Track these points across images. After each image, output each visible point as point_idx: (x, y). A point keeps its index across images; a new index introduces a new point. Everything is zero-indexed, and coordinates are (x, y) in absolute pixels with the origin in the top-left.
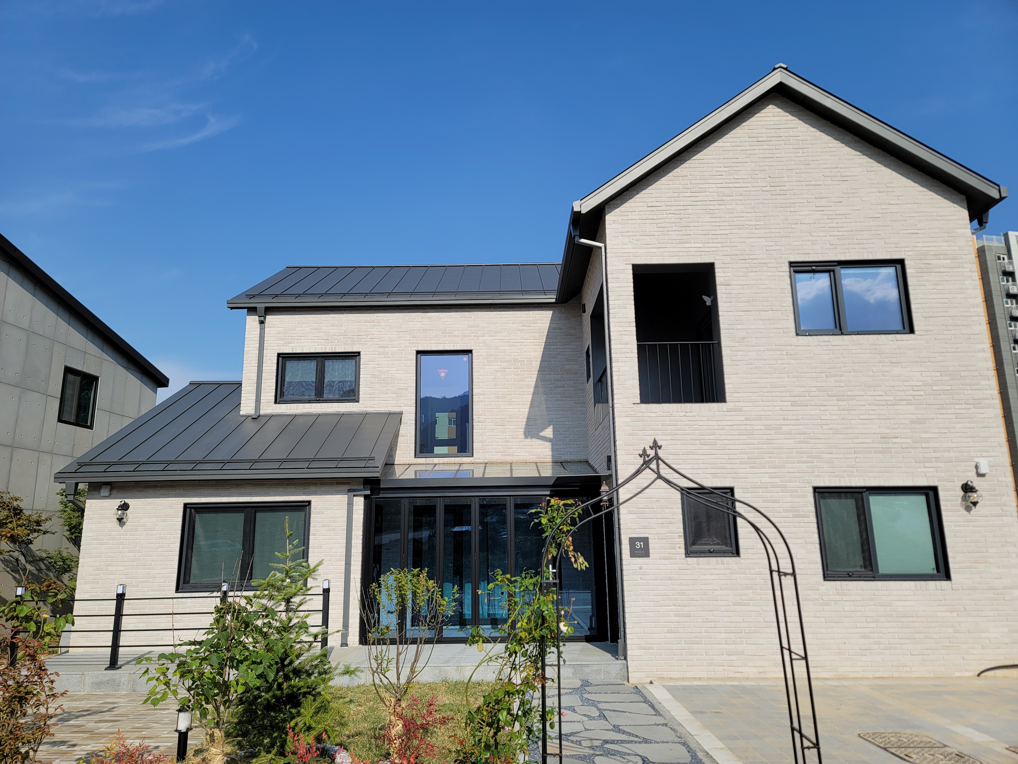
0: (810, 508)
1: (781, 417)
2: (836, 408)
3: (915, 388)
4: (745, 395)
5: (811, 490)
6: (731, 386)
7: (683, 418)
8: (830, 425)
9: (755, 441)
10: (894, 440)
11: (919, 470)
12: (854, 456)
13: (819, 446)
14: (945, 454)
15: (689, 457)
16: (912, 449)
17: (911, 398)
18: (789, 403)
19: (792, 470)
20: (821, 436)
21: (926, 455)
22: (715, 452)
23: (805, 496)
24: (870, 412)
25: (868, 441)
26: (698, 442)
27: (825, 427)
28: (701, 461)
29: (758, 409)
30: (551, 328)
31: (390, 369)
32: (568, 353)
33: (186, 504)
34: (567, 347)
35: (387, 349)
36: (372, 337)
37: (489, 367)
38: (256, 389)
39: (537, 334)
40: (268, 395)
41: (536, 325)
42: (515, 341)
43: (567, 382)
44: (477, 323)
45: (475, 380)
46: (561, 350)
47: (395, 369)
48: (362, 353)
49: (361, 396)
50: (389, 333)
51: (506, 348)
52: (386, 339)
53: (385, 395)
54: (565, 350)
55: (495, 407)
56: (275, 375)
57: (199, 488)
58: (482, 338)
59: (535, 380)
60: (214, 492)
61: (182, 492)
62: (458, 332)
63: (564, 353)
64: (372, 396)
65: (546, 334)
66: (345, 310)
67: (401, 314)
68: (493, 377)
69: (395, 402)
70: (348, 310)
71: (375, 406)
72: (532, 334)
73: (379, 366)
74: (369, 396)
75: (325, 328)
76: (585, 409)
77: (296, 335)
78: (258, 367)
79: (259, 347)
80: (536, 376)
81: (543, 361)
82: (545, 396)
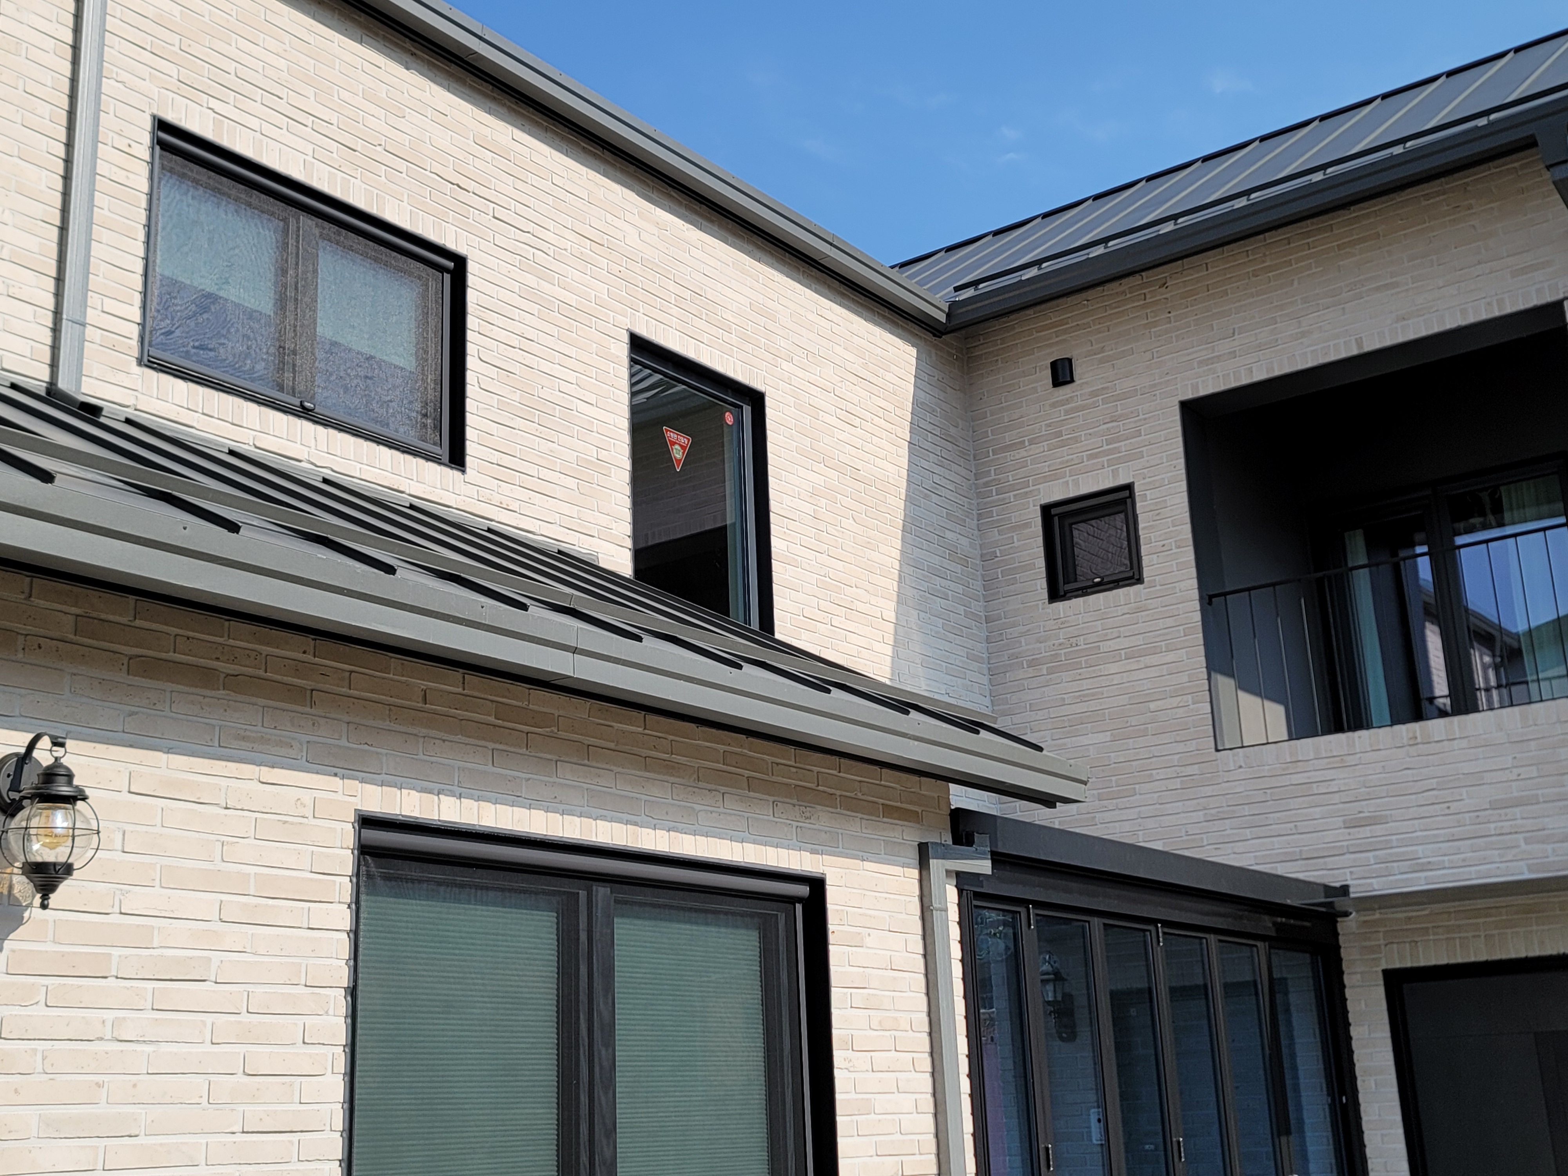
30: (916, 402)
31: (557, 371)
32: (949, 494)
33: (366, 821)
34: (947, 474)
35: (545, 286)
36: (501, 213)
37: (802, 472)
38: (55, 255)
39: (890, 407)
40: (110, 305)
41: (889, 376)
42: (850, 407)
43: (953, 585)
44: (770, 303)
45: (774, 505)
46: (937, 479)
47: (572, 377)
48: (471, 267)
49: (471, 448)
50: (551, 225)
51: (833, 420)
52: (544, 246)
53: (545, 473)
54: (943, 482)
55: (819, 616)
56: (143, 219)
57: (424, 731)
58: (785, 365)
59: (897, 554)
60: (490, 768)
61: (344, 742)
62: (728, 315)
63: (943, 491)
64: (506, 460)
65: (909, 417)
66: (413, 54)
67: (583, 170)
68: (809, 508)
69: (573, 511)
70: (423, 60)
71: (514, 506)
72: (883, 404)
73: (526, 345)
74: (496, 457)
75: (345, 95)
76: (985, 680)
77: (231, 66)
78: (69, 145)
79: (76, 48)
80: (898, 544)
81: (910, 500)
82: (915, 613)
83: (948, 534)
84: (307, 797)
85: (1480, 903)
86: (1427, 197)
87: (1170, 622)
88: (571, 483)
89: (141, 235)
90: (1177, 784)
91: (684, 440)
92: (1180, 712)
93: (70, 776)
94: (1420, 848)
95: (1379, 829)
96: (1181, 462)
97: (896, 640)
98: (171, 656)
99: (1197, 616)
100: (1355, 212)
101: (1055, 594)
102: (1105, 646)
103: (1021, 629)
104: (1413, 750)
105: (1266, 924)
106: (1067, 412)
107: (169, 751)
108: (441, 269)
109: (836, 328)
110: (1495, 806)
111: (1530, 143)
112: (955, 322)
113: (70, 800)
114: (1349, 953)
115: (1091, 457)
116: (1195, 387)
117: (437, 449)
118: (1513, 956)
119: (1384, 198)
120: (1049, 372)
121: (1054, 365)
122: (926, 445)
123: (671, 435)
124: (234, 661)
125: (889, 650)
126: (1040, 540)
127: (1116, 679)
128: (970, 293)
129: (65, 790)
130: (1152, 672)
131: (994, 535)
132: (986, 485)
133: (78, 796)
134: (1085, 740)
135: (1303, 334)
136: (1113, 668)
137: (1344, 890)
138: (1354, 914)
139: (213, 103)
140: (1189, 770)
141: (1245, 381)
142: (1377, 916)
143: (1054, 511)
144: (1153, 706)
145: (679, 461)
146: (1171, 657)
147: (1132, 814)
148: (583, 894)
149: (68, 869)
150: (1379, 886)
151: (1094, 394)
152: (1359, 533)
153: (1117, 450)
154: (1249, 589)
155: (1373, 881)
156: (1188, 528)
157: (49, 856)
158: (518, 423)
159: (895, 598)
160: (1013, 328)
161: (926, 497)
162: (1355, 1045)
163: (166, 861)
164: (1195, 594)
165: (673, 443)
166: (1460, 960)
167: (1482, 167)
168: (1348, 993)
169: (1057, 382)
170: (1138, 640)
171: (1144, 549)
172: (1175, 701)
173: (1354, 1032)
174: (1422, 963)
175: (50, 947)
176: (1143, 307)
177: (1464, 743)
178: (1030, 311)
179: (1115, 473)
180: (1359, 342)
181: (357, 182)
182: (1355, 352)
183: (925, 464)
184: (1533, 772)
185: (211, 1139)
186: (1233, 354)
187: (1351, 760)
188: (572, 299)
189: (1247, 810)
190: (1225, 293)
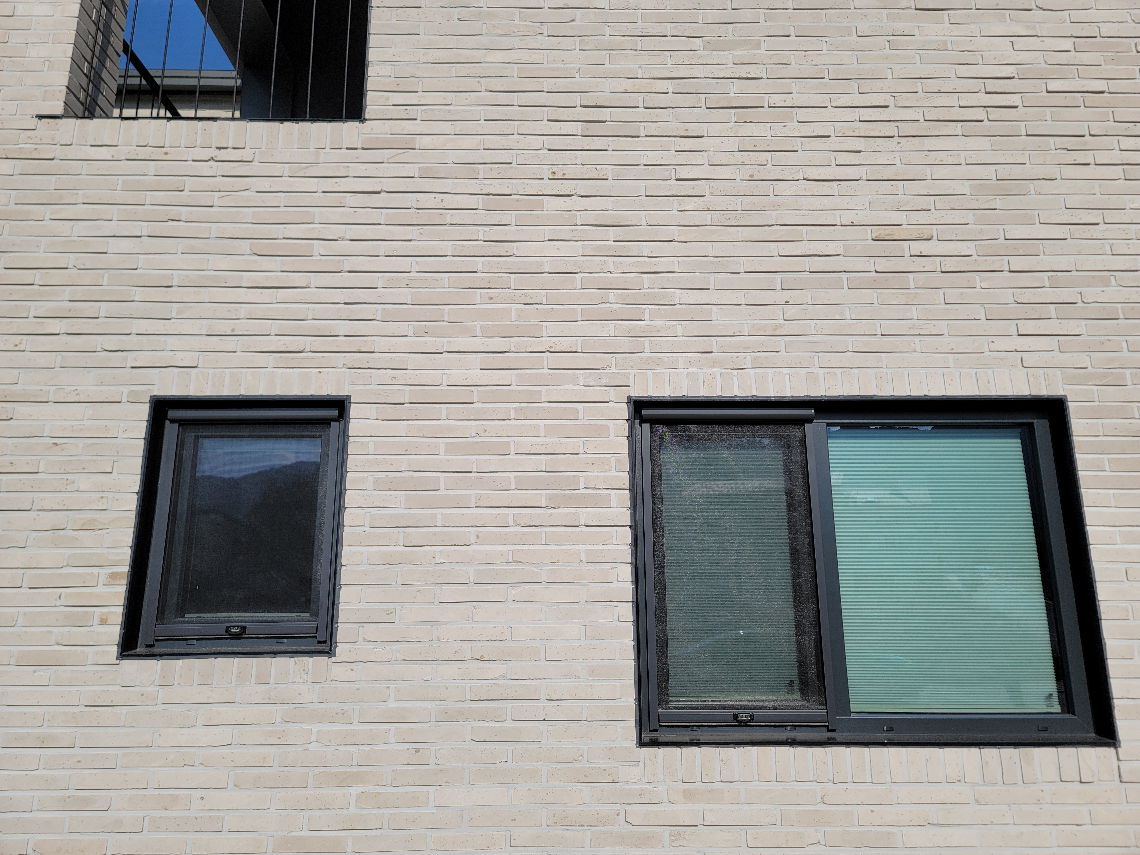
0: (613, 473)
1: (546, 173)
2: (732, 144)
3: (993, 85)
4: (430, 98)
5: (623, 411)
6: (387, 70)
7: (205, 168)
8: (708, 198)
9: (448, 247)
10: (917, 247)
11: (1001, 344)
12: (781, 296)
13: (663, 264)
14: (1091, 293)
15: (205, 294)
16: (977, 276)
17: (979, 114)
18: (576, 128)
19: (564, 344)
20: (675, 233)
21: (1027, 296)
22: (299, 279)
23: (601, 432)
24: (843, 158)
25: (831, 248)
26: (245, 246)
27: (690, 204)
28: (243, 311)
29: (468, 142)
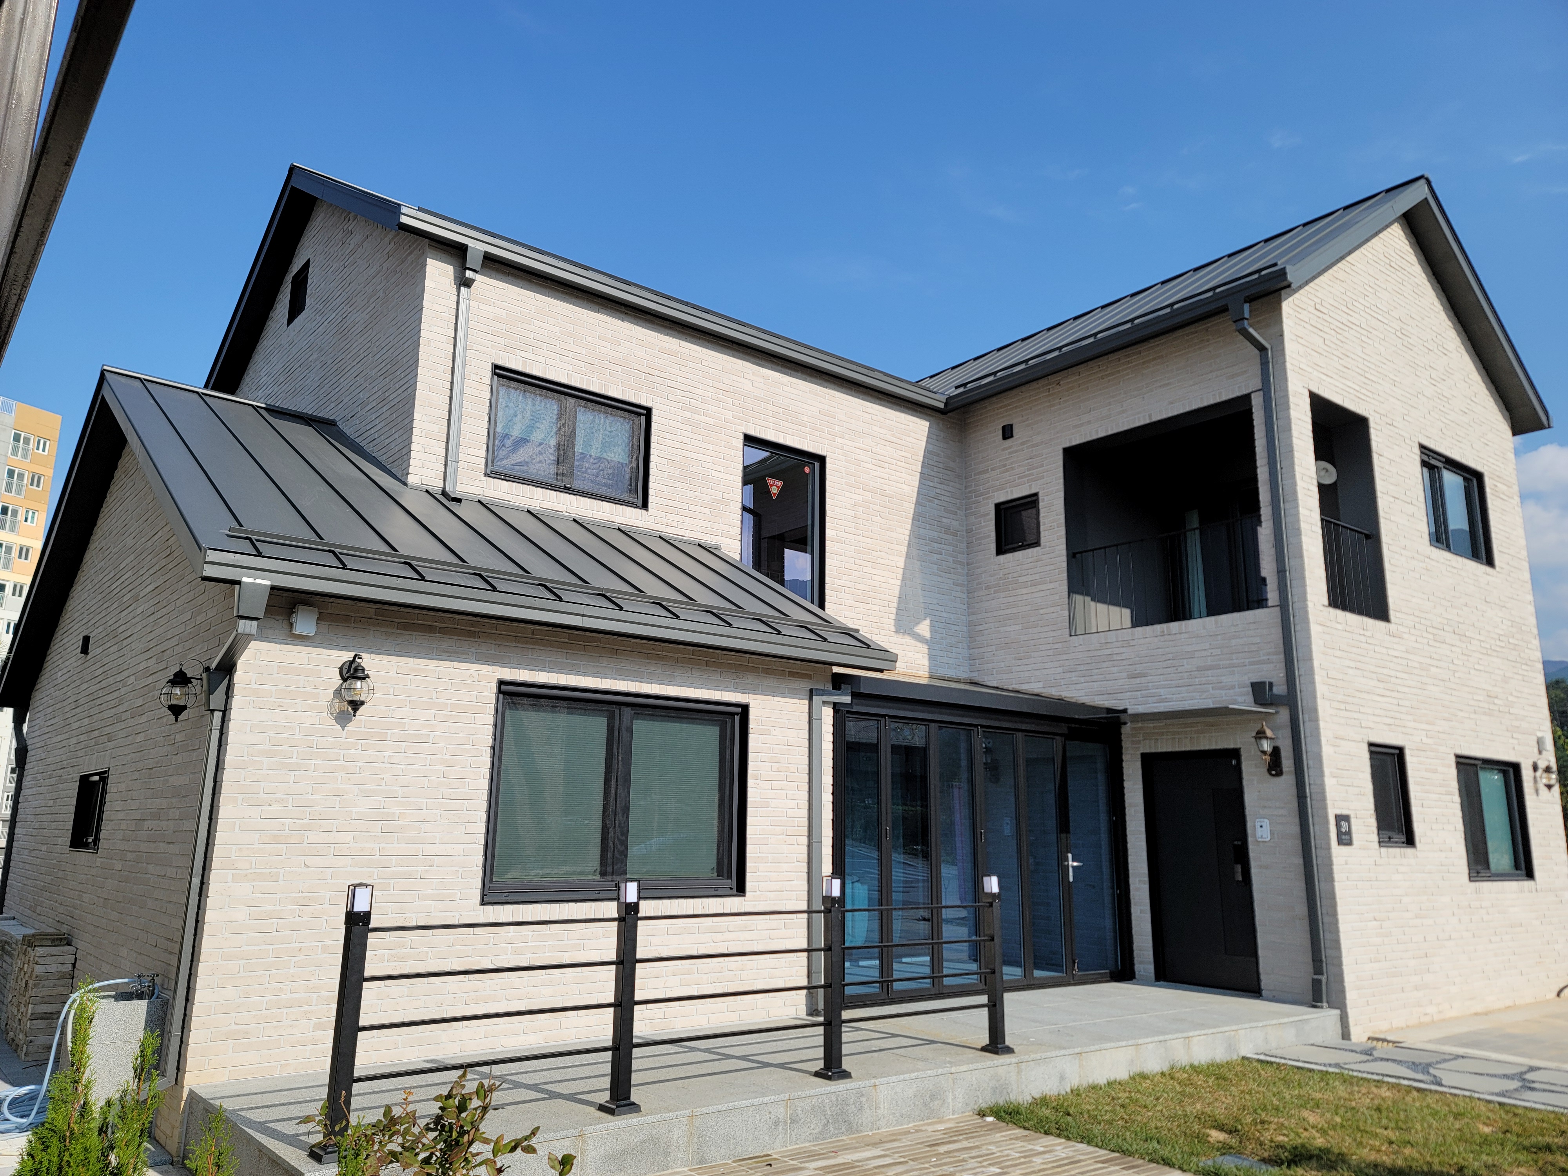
1: (1428, 654)
2: (1460, 651)
5: (1453, 759)
9: (1414, 684)
16: (1504, 714)
19: (1440, 729)
23: (1450, 766)
30: (927, 451)
31: (701, 457)
32: (946, 499)
33: (501, 683)
34: (946, 488)
35: (696, 417)
36: (672, 384)
37: (847, 494)
38: (446, 432)
39: (909, 455)
40: (471, 451)
41: (908, 439)
42: (881, 458)
43: (945, 547)
44: (832, 409)
45: (828, 512)
46: (938, 491)
47: (709, 459)
48: (654, 412)
49: (651, 499)
50: (700, 386)
51: (870, 466)
52: (696, 397)
53: (692, 507)
54: (943, 492)
55: (855, 567)
56: (487, 411)
57: (531, 646)
58: (840, 440)
59: (908, 533)
60: (565, 660)
61: (493, 652)
62: (805, 418)
63: (943, 498)
64: (670, 503)
65: (921, 459)
66: (626, 314)
67: (720, 356)
68: (852, 513)
69: (708, 524)
70: (631, 315)
71: (675, 524)
72: (904, 454)
73: (684, 446)
74: (665, 502)
75: (589, 339)
76: (965, 596)
77: (531, 335)
78: (452, 383)
79: (455, 338)
80: (909, 527)
81: (918, 503)
82: (919, 563)
83: (944, 520)
84: (475, 674)
85: (1189, 720)
86: (1188, 335)
87: (1052, 567)
88: (707, 511)
89: (486, 419)
90: (1050, 653)
91: (779, 483)
92: (1054, 615)
93: (363, 670)
94: (1162, 690)
95: (1143, 680)
96: (1061, 481)
97: (903, 577)
98: (416, 621)
99: (1065, 564)
100: (1152, 343)
101: (1000, 551)
102: (1021, 579)
103: (983, 569)
104: (1162, 639)
105: (1064, 729)
106: (1010, 453)
107: (414, 657)
108: (640, 415)
109: (874, 418)
110: (1200, 669)
111: (1224, 310)
112: (950, 407)
113: (364, 678)
114: (1126, 744)
115: (1019, 478)
116: (1070, 440)
117: (635, 500)
118: (1202, 748)
119: (1167, 335)
120: (1001, 432)
121: (1004, 428)
122: (932, 473)
123: (771, 481)
124: (443, 622)
125: (899, 582)
126: (993, 522)
127: (1025, 597)
128: (961, 390)
129: (361, 675)
130: (1043, 594)
131: (972, 519)
132: (970, 492)
133: (367, 677)
134: (1008, 629)
135: (1123, 412)
136: (1024, 591)
137: (1125, 711)
138: (1129, 724)
139: (522, 353)
140: (1057, 646)
141: (1094, 437)
142: (1140, 725)
143: (1002, 507)
144: (1042, 611)
145: (775, 494)
146: (1051, 586)
147: (1029, 668)
148: (617, 711)
149: (362, 703)
150: (1141, 709)
151: (1022, 444)
152: (1196, 511)
153: (1032, 474)
154: (1105, 548)
155: (1139, 707)
156: (1063, 517)
157: (356, 698)
158: (678, 484)
159: (904, 555)
160: (986, 407)
161: (930, 501)
162: (1126, 791)
163: (412, 699)
164: (1064, 552)
165: (772, 486)
166: (1177, 749)
167: (1215, 318)
168: (1124, 764)
169: (1005, 437)
170: (1037, 576)
171: (1042, 528)
172: (1052, 610)
173: (1126, 784)
174: (1160, 750)
175: (363, 729)
176: (1048, 396)
177: (1186, 635)
178: (994, 399)
179: (1030, 486)
180: (1150, 416)
181: (595, 380)
182: (1147, 421)
183: (931, 484)
184: (1218, 652)
185: (428, 800)
186: (1089, 422)
187: (1132, 643)
188: (711, 421)
189: (1082, 667)
190: (1088, 388)
